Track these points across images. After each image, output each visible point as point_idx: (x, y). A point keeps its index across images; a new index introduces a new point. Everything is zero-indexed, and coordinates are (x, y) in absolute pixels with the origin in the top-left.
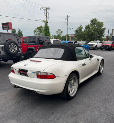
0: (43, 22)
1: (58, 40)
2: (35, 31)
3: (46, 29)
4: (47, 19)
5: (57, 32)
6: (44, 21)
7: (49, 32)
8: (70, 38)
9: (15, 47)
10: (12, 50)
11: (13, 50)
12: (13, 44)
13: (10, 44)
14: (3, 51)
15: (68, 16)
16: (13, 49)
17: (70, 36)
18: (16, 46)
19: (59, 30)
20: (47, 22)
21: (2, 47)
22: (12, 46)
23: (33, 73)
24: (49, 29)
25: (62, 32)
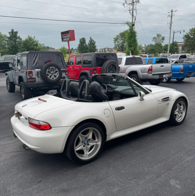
0: (127, 25)
1: (136, 56)
2: (116, 40)
3: (131, 36)
4: (134, 20)
5: (154, 38)
6: (127, 23)
7: (135, 41)
8: (180, 48)
9: (57, 72)
10: (50, 77)
11: (53, 77)
12: (52, 68)
13: (48, 67)
14: (38, 77)
15: (172, 11)
16: (53, 74)
17: (179, 45)
18: (57, 70)
19: (158, 36)
20: (133, 25)
21: (38, 72)
22: (52, 71)
23: (26, 119)
24: (135, 36)
25: (163, 39)
